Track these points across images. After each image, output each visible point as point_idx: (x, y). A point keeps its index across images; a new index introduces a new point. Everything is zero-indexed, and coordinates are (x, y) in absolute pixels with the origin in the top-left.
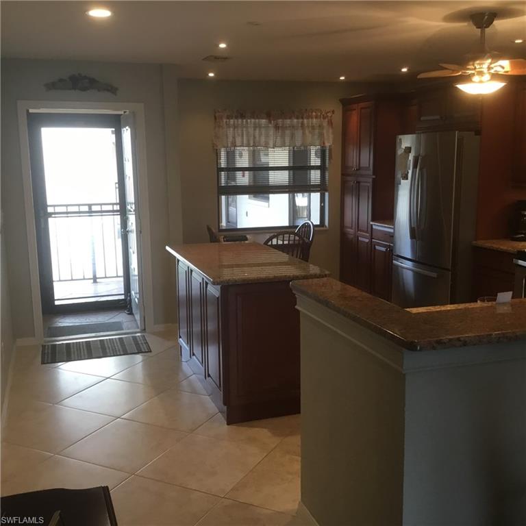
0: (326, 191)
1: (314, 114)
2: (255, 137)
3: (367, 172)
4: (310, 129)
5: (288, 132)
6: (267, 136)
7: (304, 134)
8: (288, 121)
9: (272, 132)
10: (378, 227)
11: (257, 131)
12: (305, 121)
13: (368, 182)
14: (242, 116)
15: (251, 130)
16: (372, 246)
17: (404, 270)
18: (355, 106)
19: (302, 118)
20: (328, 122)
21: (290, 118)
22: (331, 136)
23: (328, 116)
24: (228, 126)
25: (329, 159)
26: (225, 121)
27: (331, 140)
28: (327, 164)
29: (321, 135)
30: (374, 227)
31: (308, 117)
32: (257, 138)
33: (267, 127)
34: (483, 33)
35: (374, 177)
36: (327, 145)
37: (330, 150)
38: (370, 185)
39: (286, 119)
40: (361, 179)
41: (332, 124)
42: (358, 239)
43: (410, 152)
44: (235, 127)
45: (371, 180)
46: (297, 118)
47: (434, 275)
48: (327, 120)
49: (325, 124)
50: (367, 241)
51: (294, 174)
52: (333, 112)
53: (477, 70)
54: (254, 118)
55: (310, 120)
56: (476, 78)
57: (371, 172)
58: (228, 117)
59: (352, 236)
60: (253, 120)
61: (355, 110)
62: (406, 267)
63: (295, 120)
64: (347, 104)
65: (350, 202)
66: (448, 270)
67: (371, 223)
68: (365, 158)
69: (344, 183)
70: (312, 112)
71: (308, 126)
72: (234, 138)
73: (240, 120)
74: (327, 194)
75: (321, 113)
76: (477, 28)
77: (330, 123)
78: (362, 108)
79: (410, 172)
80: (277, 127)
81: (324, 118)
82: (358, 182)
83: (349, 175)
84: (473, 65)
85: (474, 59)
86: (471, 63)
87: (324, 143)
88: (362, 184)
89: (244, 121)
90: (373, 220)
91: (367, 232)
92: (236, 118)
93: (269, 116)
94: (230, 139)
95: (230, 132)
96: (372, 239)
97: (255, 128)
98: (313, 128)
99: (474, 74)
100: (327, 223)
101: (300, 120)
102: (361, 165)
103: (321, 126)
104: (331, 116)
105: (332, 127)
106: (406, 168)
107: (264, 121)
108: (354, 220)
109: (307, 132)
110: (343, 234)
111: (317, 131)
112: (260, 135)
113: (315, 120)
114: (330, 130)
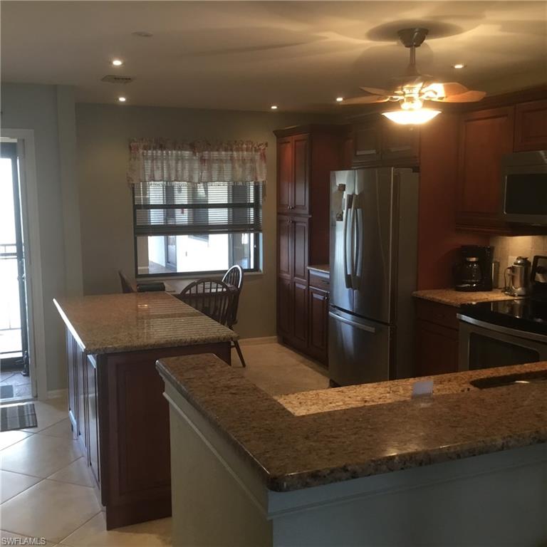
0: (260, 231)
1: (245, 146)
2: (177, 171)
3: (302, 212)
4: (241, 162)
5: (216, 166)
6: (191, 170)
7: (233, 168)
8: (215, 154)
9: (196, 165)
10: (314, 272)
11: (180, 165)
12: (235, 153)
13: (303, 223)
14: (162, 147)
15: (173, 163)
16: (309, 293)
17: (343, 324)
18: (289, 139)
19: (232, 150)
20: (261, 155)
21: (217, 150)
22: (264, 171)
23: (260, 149)
24: (145, 158)
25: (263, 197)
26: (141, 151)
27: (264, 175)
28: (261, 202)
29: (253, 170)
30: (311, 272)
31: (238, 150)
32: (180, 172)
33: (190, 160)
34: (413, 53)
35: (310, 216)
36: (260, 180)
37: (264, 186)
38: (306, 225)
39: (212, 150)
40: (297, 219)
41: (265, 157)
42: (295, 285)
43: (344, 190)
44: (154, 159)
45: (307, 220)
46: (226, 150)
47: (372, 330)
48: (259, 153)
49: (257, 157)
50: (304, 287)
51: (233, 212)
52: (267, 144)
53: (406, 96)
54: (175, 150)
55: (241, 153)
56: (405, 105)
57: (307, 211)
58: (145, 148)
59: (289, 282)
60: (174, 152)
61: (289, 142)
62: (345, 320)
63: (223, 153)
64: (281, 136)
65: (286, 243)
66: (386, 324)
67: (308, 268)
68: (300, 195)
69: (279, 222)
70: (242, 145)
71: (239, 160)
72: (152, 171)
73: (159, 152)
74: (261, 235)
75: (253, 146)
76: (406, 47)
77: (263, 156)
78: (296, 141)
79: (345, 211)
80: (202, 160)
81: (256, 151)
82: (294, 222)
83: (286, 214)
84: (402, 89)
85: (403, 82)
86: (400, 87)
87: (256, 179)
88: (297, 224)
89: (164, 152)
90: (310, 264)
91: (304, 278)
92: (155, 148)
93: (193, 147)
94: (148, 172)
95: (148, 165)
96: (309, 285)
97: (177, 161)
98: (244, 161)
99: (403, 101)
100: (261, 267)
101: (230, 153)
102: (297, 204)
103: (252, 160)
104: (264, 149)
105: (265, 162)
106: (340, 207)
107: (187, 153)
108: (290, 264)
109: (237, 166)
110: (280, 280)
111: (248, 165)
112: (183, 168)
113: (245, 153)
114: (264, 165)
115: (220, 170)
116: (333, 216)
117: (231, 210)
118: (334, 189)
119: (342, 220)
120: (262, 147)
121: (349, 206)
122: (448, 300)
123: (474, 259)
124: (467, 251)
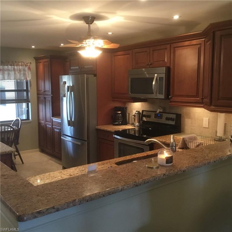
0: (29, 102)
3: (48, 93)
5: (6, 72)
7: (15, 73)
8: (6, 67)
10: (55, 120)
12: (16, 67)
13: (49, 98)
16: (53, 129)
19: (14, 65)
20: (28, 68)
21: (7, 65)
22: (30, 75)
23: (27, 65)
25: (30, 87)
27: (30, 77)
28: (29, 89)
29: (24, 74)
30: (53, 120)
31: (17, 66)
35: (52, 95)
36: (28, 79)
37: (30, 82)
39: (4, 65)
40: (46, 96)
42: (46, 125)
43: (66, 84)
46: (11, 65)
48: (27, 67)
49: (26, 69)
50: (50, 126)
52: (31, 63)
53: (87, 44)
55: (18, 67)
56: (87, 48)
57: (50, 93)
59: (43, 124)
61: (41, 62)
62: (69, 140)
63: (10, 67)
64: (37, 59)
65: (41, 107)
66: (85, 141)
67: (52, 118)
68: (47, 86)
69: (38, 98)
70: (19, 63)
71: (17, 70)
74: (30, 104)
75: (24, 64)
77: (29, 69)
78: (44, 62)
79: (66, 93)
81: (26, 66)
82: (45, 98)
83: (40, 94)
85: (86, 39)
86: (85, 41)
87: (26, 79)
90: (53, 116)
91: (50, 122)
96: (53, 125)
98: (20, 70)
99: (86, 46)
100: (30, 118)
101: (13, 67)
102: (46, 90)
103: (24, 70)
104: (30, 65)
108: (44, 116)
109: (17, 73)
110: (39, 124)
111: (22, 72)
113: (21, 67)
114: (30, 72)
115: (9, 74)
116: (61, 95)
117: (16, 93)
118: (61, 83)
119: (65, 97)
120: (29, 64)
121: (68, 91)
122: (109, 130)
123: (120, 112)
124: (117, 109)
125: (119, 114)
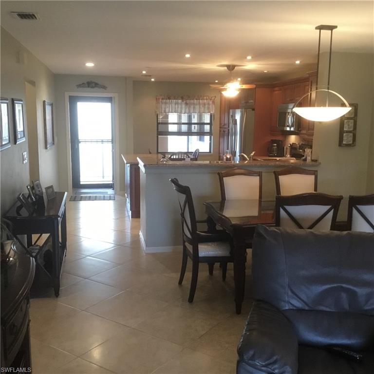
0: (212, 135)
2: (175, 109)
4: (203, 105)
5: (192, 106)
6: (181, 108)
7: (200, 107)
9: (184, 106)
11: (176, 106)
12: (201, 101)
14: (169, 98)
15: (174, 105)
19: (199, 99)
20: (212, 102)
21: (193, 100)
22: (214, 108)
23: (212, 99)
24: (162, 103)
25: (214, 120)
26: (161, 100)
27: (214, 111)
28: (213, 122)
29: (209, 108)
31: (202, 100)
33: (181, 104)
34: (231, 72)
36: (212, 113)
37: (214, 115)
39: (191, 100)
44: (166, 103)
52: (215, 97)
53: (228, 87)
54: (175, 99)
55: (203, 101)
60: (174, 101)
63: (196, 101)
65: (221, 140)
69: (220, 132)
70: (204, 97)
72: (165, 108)
73: (168, 101)
74: (212, 137)
75: (209, 98)
77: (213, 102)
80: (186, 104)
81: (210, 100)
83: (222, 128)
89: (170, 101)
92: (166, 99)
93: (182, 98)
94: (163, 109)
95: (163, 106)
100: (212, 152)
101: (198, 101)
103: (209, 104)
104: (214, 99)
107: (180, 101)
111: (207, 106)
112: (178, 107)
113: (205, 101)
114: (213, 106)
124: (273, 142)
125: (275, 146)
